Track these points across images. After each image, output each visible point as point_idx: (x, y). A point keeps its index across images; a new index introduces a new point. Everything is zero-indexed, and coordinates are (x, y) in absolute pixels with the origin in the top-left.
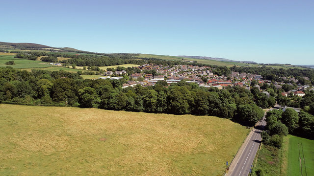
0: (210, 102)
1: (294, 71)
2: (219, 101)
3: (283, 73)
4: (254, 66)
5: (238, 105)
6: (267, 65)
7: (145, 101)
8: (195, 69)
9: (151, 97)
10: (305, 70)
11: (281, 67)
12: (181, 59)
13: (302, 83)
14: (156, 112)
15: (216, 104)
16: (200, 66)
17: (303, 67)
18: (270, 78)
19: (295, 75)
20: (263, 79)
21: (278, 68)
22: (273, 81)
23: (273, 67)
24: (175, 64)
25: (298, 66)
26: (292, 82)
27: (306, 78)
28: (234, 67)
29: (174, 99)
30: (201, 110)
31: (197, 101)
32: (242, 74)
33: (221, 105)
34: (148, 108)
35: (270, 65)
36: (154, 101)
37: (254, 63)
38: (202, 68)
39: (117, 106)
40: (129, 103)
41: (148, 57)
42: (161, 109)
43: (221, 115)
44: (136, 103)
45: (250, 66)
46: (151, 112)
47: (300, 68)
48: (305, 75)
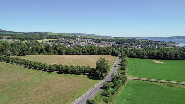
0: (104, 50)
1: (129, 40)
2: (107, 50)
3: (124, 41)
4: (111, 38)
5: (112, 51)
6: (117, 37)
7: (82, 51)
8: (85, 40)
9: (85, 50)
10: (133, 40)
11: (123, 39)
12: (73, 35)
13: (132, 45)
14: (87, 55)
15: (106, 51)
16: (87, 39)
17: (133, 38)
18: (119, 43)
19: (129, 42)
20: (116, 44)
21: (122, 39)
22: (121, 44)
23: (120, 38)
24: (75, 38)
25: (131, 38)
26: (128, 45)
27: (133, 43)
28: (102, 39)
29: (93, 50)
30: (101, 53)
31: (100, 50)
32: (107, 42)
33: (107, 51)
34: (84, 53)
35: (118, 37)
36: (86, 51)
37: (110, 37)
38: (89, 40)
39: (73, 53)
40: (77, 52)
41: (55, 35)
42: (88, 54)
43: (108, 54)
44: (80, 52)
45: (109, 38)
46: (85, 55)
47: (131, 39)
48: (133, 42)
